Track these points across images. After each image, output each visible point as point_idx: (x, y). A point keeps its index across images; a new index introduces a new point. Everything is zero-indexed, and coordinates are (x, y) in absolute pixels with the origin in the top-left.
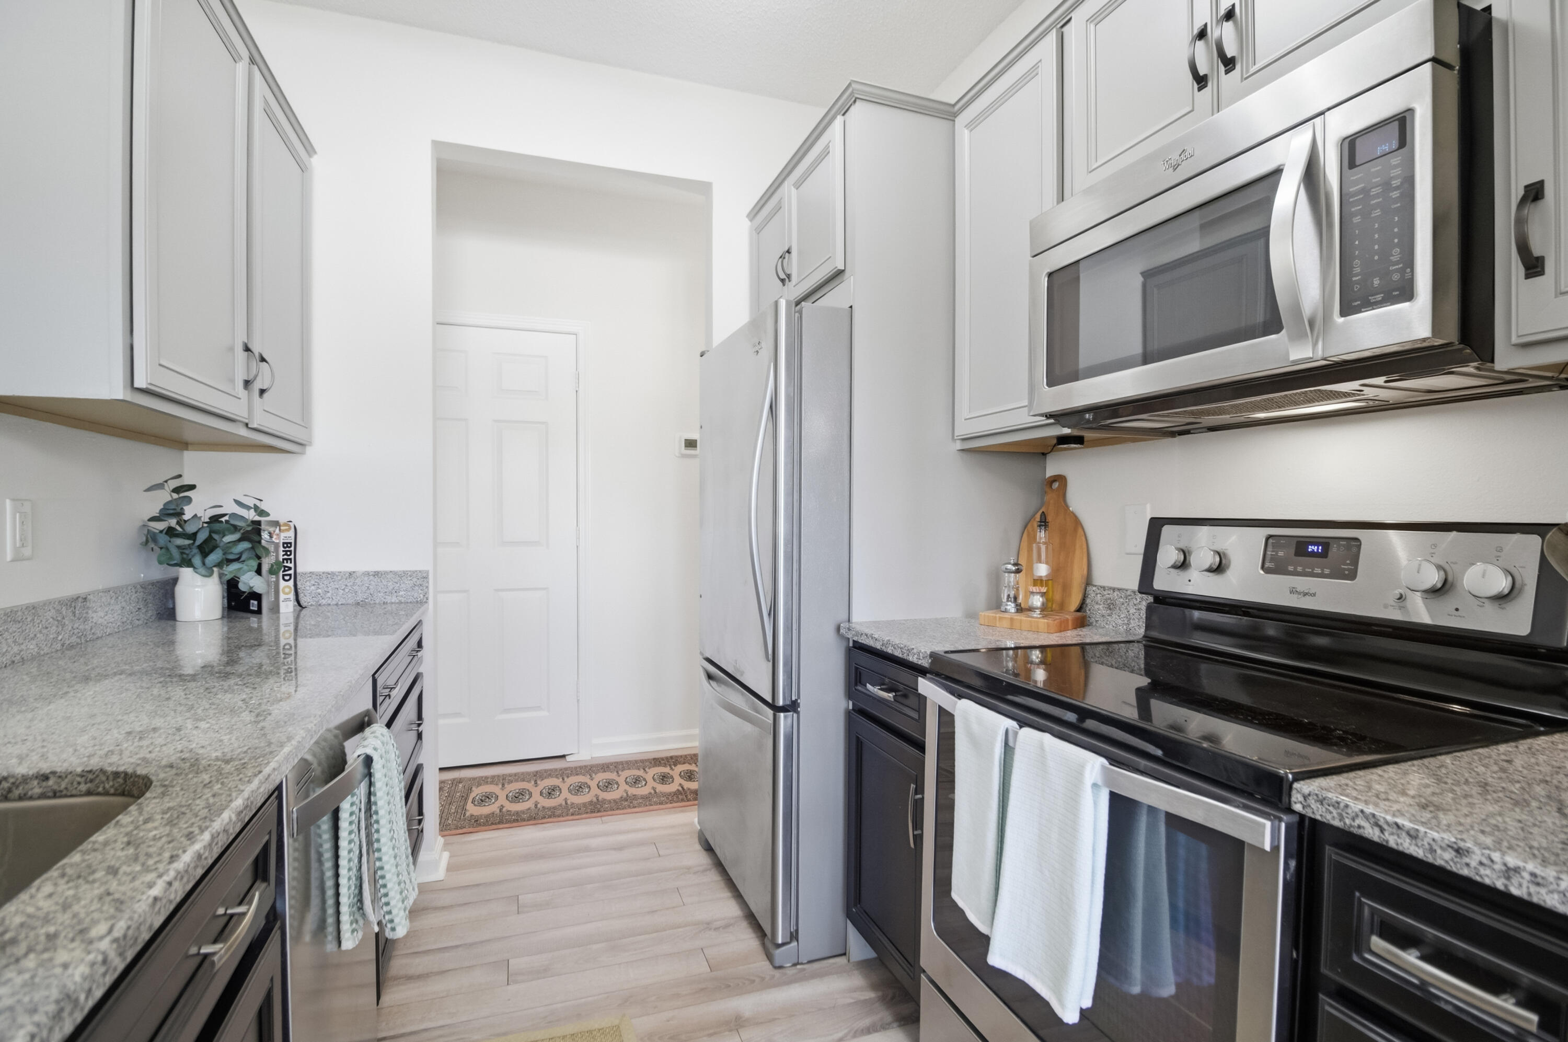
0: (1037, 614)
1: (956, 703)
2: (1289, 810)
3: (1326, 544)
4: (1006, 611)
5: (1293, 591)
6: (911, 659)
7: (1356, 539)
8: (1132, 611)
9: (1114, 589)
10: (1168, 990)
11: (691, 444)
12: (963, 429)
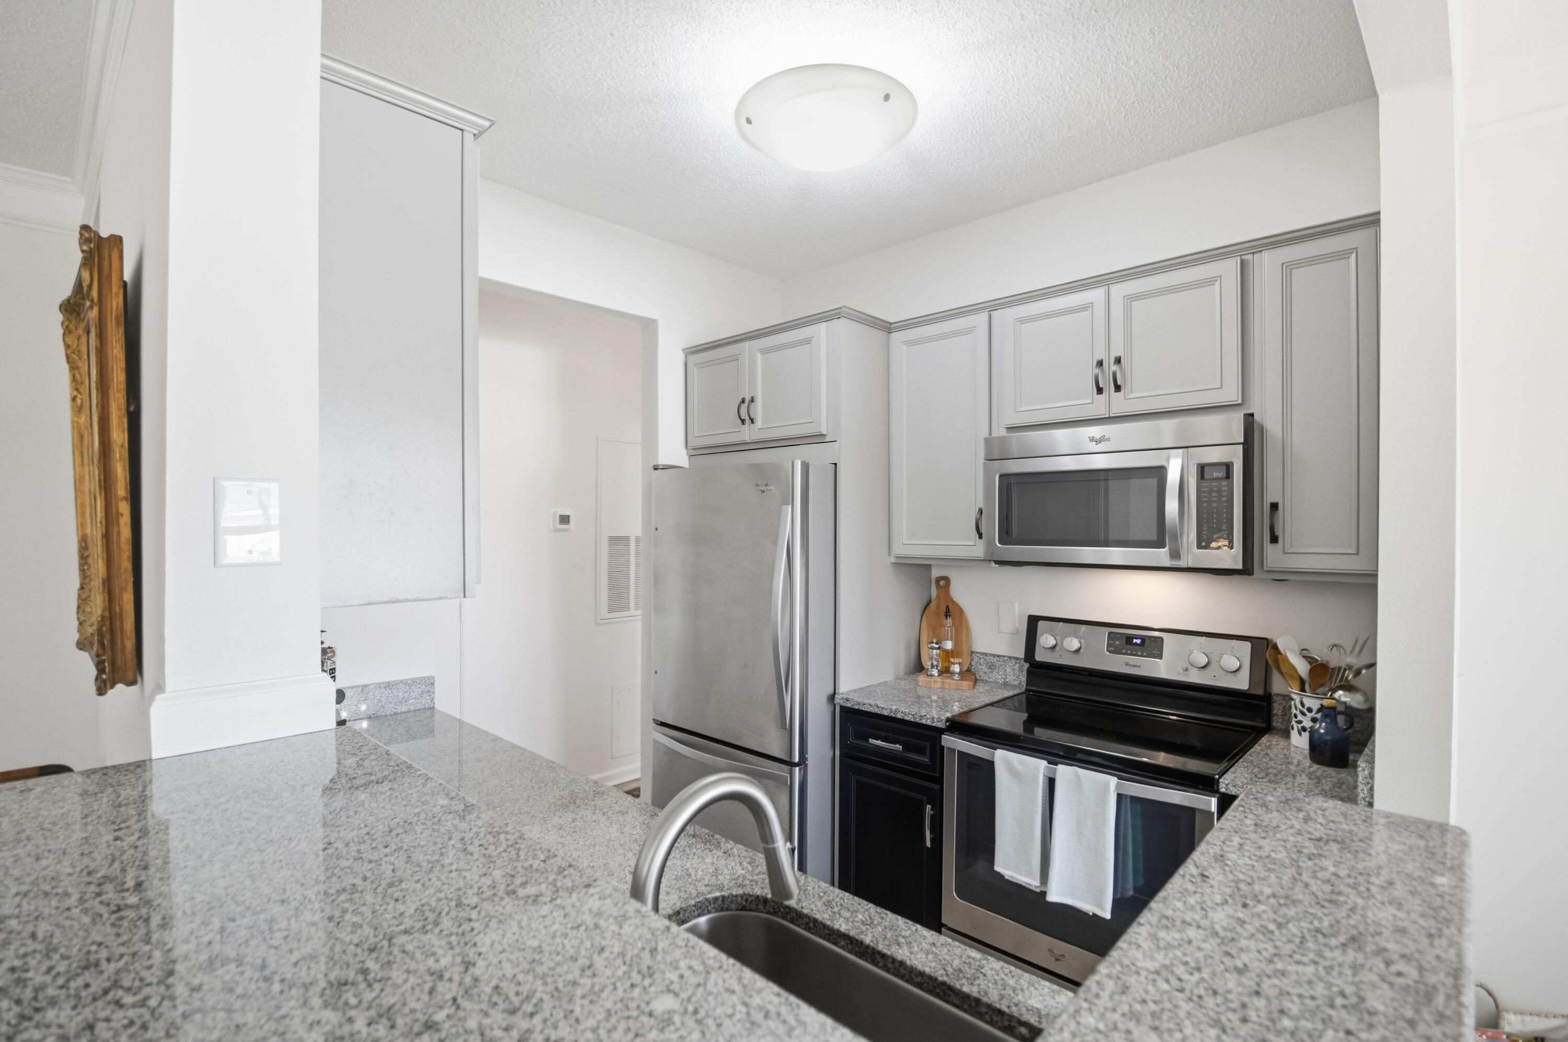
0: (956, 677)
1: (993, 754)
2: (1217, 791)
3: (1143, 639)
4: (932, 676)
5: (1127, 664)
6: (924, 722)
7: (1161, 638)
8: (1008, 670)
9: (994, 656)
10: (1131, 893)
11: (565, 519)
12: (898, 550)
